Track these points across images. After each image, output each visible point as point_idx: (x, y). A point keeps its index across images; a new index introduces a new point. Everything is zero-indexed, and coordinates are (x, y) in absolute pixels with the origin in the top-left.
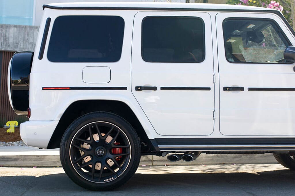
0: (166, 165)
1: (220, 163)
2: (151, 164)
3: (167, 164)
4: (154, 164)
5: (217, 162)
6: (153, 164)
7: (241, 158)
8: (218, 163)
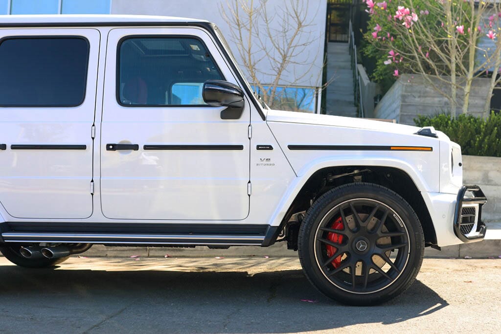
0: (166, 256)
1: (250, 255)
2: (146, 255)
3: (170, 255)
4: (151, 254)
5: (244, 253)
6: (149, 255)
7: (281, 248)
8: (245, 255)
